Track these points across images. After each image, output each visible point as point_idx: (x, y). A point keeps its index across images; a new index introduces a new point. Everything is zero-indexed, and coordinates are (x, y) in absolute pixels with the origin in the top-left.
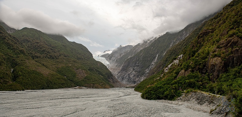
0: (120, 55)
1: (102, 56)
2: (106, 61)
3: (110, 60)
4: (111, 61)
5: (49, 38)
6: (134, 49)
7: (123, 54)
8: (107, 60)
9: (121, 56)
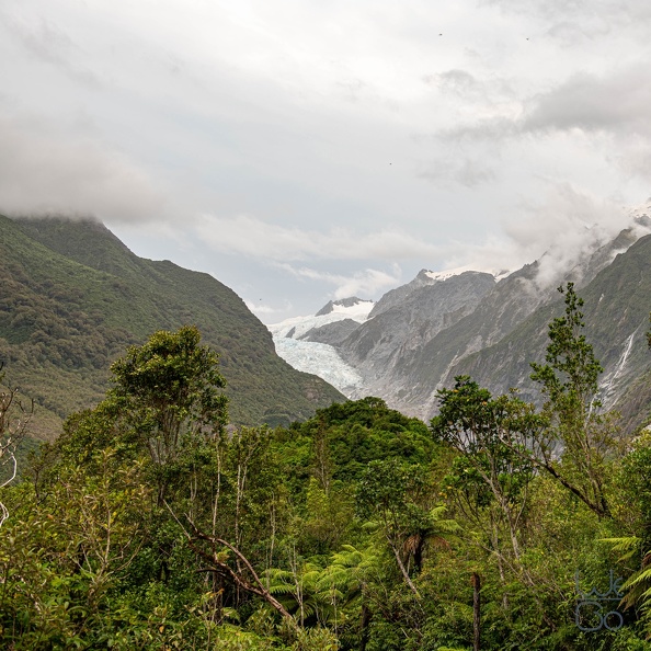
0: (422, 333)
1: (316, 335)
2: (339, 364)
3: (363, 357)
4: (368, 364)
5: (28, 241)
6: (501, 300)
7: (435, 323)
8: (344, 358)
9: (429, 337)
